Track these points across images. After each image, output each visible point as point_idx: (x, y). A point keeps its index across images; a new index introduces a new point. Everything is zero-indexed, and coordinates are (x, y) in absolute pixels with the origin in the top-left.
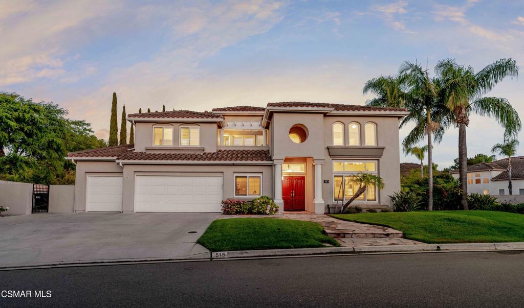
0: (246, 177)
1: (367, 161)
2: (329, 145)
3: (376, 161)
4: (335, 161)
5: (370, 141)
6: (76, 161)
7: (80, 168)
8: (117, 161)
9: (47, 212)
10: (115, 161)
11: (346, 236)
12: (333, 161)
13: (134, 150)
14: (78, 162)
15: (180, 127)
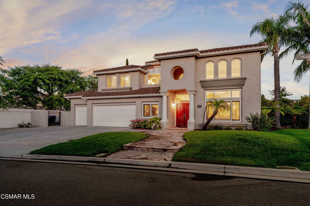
0: (149, 105)
1: (233, 89)
2: (203, 79)
3: (240, 89)
4: (207, 91)
5: (236, 74)
6: (70, 99)
7: (73, 102)
8: (82, 98)
9: (60, 125)
10: (81, 98)
11: (134, 149)
12: (206, 91)
13: (98, 91)
14: (71, 99)
15: (120, 75)
